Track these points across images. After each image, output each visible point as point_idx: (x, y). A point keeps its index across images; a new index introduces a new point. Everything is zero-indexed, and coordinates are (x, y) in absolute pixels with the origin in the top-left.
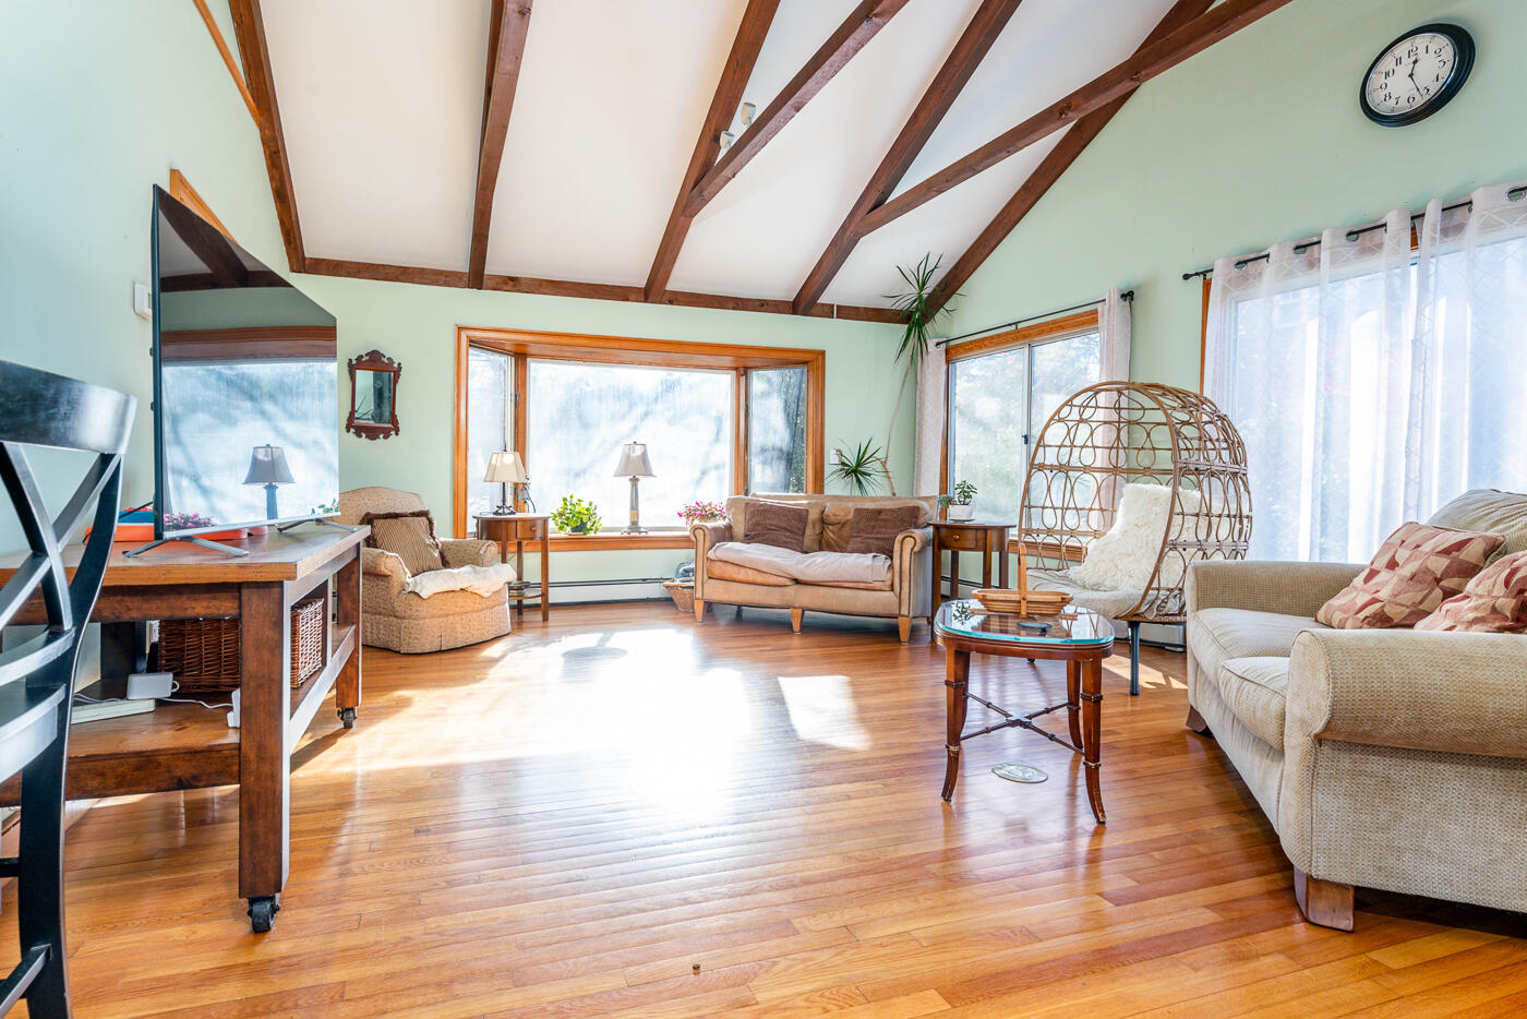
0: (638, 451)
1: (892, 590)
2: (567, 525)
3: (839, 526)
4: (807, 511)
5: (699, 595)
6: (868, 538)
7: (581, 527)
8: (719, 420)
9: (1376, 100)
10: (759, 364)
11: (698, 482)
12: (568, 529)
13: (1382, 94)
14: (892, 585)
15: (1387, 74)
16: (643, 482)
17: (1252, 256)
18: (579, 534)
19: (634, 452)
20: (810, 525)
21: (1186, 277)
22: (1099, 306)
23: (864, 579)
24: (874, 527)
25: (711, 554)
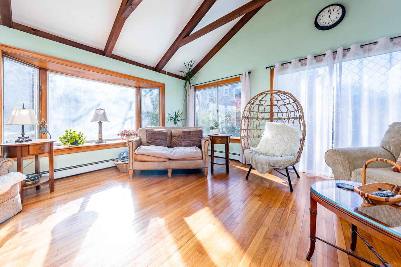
0: (102, 112)
1: (202, 159)
2: (68, 142)
3: (177, 137)
4: (167, 132)
5: (131, 168)
6: (188, 141)
7: (76, 142)
8: (131, 104)
9: (319, 22)
10: (144, 86)
11: (124, 123)
12: (69, 144)
13: (321, 21)
14: (202, 158)
15: (322, 16)
16: (104, 124)
17: (285, 63)
18: (75, 146)
19: (100, 112)
20: (168, 137)
21: (267, 68)
22: (241, 76)
23: (194, 157)
24: (189, 137)
25: (136, 152)
